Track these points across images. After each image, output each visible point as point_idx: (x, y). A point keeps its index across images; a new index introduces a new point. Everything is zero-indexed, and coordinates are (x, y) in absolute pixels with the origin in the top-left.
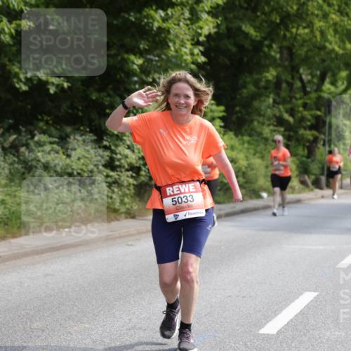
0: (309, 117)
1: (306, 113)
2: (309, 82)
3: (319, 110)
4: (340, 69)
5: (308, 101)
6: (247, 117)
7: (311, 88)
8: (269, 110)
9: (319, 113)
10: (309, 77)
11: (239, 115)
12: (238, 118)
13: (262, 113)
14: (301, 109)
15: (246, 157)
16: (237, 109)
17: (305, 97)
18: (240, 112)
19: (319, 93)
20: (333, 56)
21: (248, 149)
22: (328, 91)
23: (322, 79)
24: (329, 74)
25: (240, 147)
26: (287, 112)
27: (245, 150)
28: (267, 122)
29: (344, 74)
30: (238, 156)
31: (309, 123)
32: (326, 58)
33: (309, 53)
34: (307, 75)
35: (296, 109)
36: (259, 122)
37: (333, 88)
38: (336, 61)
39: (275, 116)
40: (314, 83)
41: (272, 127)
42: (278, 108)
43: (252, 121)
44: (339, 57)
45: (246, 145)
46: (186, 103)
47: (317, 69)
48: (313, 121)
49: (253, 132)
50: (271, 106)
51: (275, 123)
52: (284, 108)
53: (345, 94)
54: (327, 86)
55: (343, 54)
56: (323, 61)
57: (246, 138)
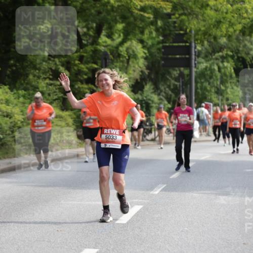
0: (85, 70)
1: (82, 66)
2: (85, 34)
3: (96, 63)
4: (116, 22)
5: (85, 55)
6: (22, 71)
7: (87, 41)
8: (44, 63)
9: (95, 66)
10: (85, 30)
11: (14, 68)
12: (13, 72)
13: (38, 66)
14: (77, 62)
15: (22, 111)
16: (12, 62)
17: (81, 50)
18: (15, 65)
19: (95, 46)
20: (109, 7)
21: (24, 103)
22: (104, 44)
23: (98, 32)
24: (105, 27)
25: (15, 101)
26: (63, 65)
27: (20, 105)
28: (43, 76)
29: (120, 26)
30: (13, 110)
31: (85, 77)
32: (102, 11)
33: (84, 5)
34: (83, 27)
35: (73, 62)
36: (34, 76)
37: (109, 41)
38: (112, 14)
39: (51, 69)
40: (90, 36)
41: (47, 81)
42: (54, 61)
43: (27, 75)
44: (115, 9)
45: (21, 99)
46: (107, 83)
47: (93, 21)
48: (90, 75)
49: (29, 86)
50: (46, 59)
51: (51, 77)
52: (59, 61)
53: (122, 47)
54: (103, 39)
55: (118, 6)
56: (99, 13)
57: (21, 92)
